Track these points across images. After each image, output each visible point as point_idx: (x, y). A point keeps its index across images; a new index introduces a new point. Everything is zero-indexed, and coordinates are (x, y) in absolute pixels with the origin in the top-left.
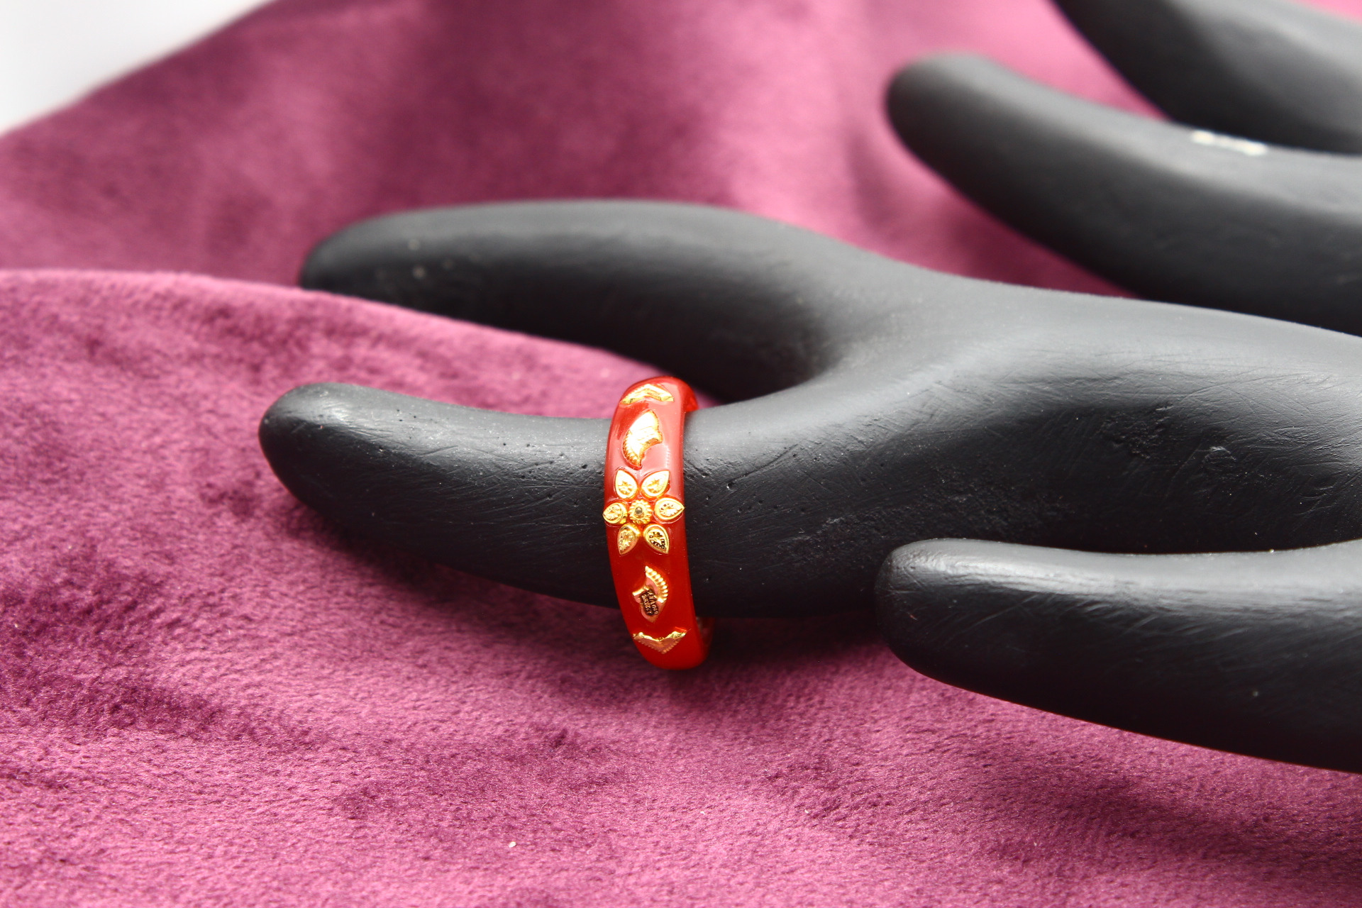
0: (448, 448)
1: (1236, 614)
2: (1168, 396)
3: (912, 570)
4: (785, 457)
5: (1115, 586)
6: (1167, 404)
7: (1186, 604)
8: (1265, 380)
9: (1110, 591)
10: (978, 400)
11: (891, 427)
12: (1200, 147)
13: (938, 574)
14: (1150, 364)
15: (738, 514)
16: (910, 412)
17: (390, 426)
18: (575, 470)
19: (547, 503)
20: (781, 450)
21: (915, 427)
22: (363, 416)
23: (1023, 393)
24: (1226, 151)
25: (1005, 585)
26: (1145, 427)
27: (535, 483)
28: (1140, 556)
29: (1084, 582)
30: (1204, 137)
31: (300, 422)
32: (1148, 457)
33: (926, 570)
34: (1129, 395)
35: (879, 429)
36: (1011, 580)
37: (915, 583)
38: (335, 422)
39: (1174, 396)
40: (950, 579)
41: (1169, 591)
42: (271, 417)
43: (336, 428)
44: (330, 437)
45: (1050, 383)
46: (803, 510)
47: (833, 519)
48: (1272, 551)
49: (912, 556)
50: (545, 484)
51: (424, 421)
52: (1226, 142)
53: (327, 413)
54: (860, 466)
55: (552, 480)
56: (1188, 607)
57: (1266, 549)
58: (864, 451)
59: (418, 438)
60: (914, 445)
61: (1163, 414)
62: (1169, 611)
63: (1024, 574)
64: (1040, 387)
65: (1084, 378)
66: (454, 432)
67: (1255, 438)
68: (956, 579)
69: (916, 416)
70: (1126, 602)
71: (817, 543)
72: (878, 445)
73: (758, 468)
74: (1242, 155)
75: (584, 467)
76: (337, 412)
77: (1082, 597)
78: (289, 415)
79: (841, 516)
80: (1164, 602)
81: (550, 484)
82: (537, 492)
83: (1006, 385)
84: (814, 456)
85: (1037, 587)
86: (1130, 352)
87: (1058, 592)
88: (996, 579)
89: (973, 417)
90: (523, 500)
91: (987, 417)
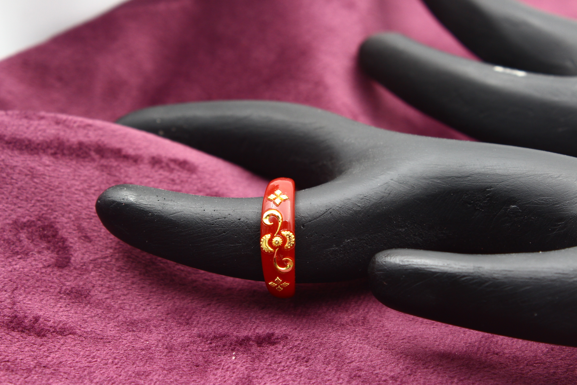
0: (179, 212)
1: (527, 280)
2: (491, 184)
3: (384, 263)
4: (327, 213)
5: (474, 269)
6: (491, 187)
7: (505, 276)
8: (533, 176)
9: (472, 271)
10: (409, 187)
11: (372, 199)
12: (498, 73)
13: (396, 264)
14: (483, 170)
15: (307, 239)
16: (380, 193)
17: (154, 203)
18: (236, 221)
19: (223, 235)
20: (325, 210)
21: (382, 199)
22: (142, 199)
23: (428, 183)
24: (510, 75)
25: (425, 269)
26: (481, 197)
27: (217, 227)
28: (484, 255)
29: (460, 267)
30: (499, 69)
31: (114, 202)
32: (483, 210)
33: (390, 263)
34: (475, 184)
35: (367, 200)
36: (428, 267)
37: (386, 269)
38: (130, 202)
39: (494, 184)
40: (401, 267)
41: (497, 271)
42: (101, 200)
43: (130, 204)
44: (128, 208)
45: (440, 179)
46: (334, 236)
47: (348, 240)
48: (541, 252)
49: (384, 257)
50: (222, 227)
51: (169, 200)
52: (508, 71)
53: (126, 197)
54: (359, 217)
55: (225, 226)
56: (506, 278)
57: (538, 251)
58: (361, 210)
59: (166, 208)
60: (382, 207)
61: (489, 192)
62: (497, 279)
63: (434, 264)
64: (435, 181)
65: (455, 177)
66: (182, 205)
67: (530, 202)
68: (404, 267)
69: (383, 194)
70: (479, 276)
71: (341, 250)
72: (366, 207)
73: (315, 219)
74: (516, 76)
75: (239, 219)
76: (130, 197)
77: (460, 274)
78: (109, 199)
79: (351, 238)
80: (495, 276)
81: (225, 227)
82: (219, 231)
83: (420, 180)
84: (339, 213)
85: (440, 270)
86: (474, 165)
87: (449, 272)
88: (421, 266)
89: (407, 194)
90: (213, 234)
91: (413, 194)
